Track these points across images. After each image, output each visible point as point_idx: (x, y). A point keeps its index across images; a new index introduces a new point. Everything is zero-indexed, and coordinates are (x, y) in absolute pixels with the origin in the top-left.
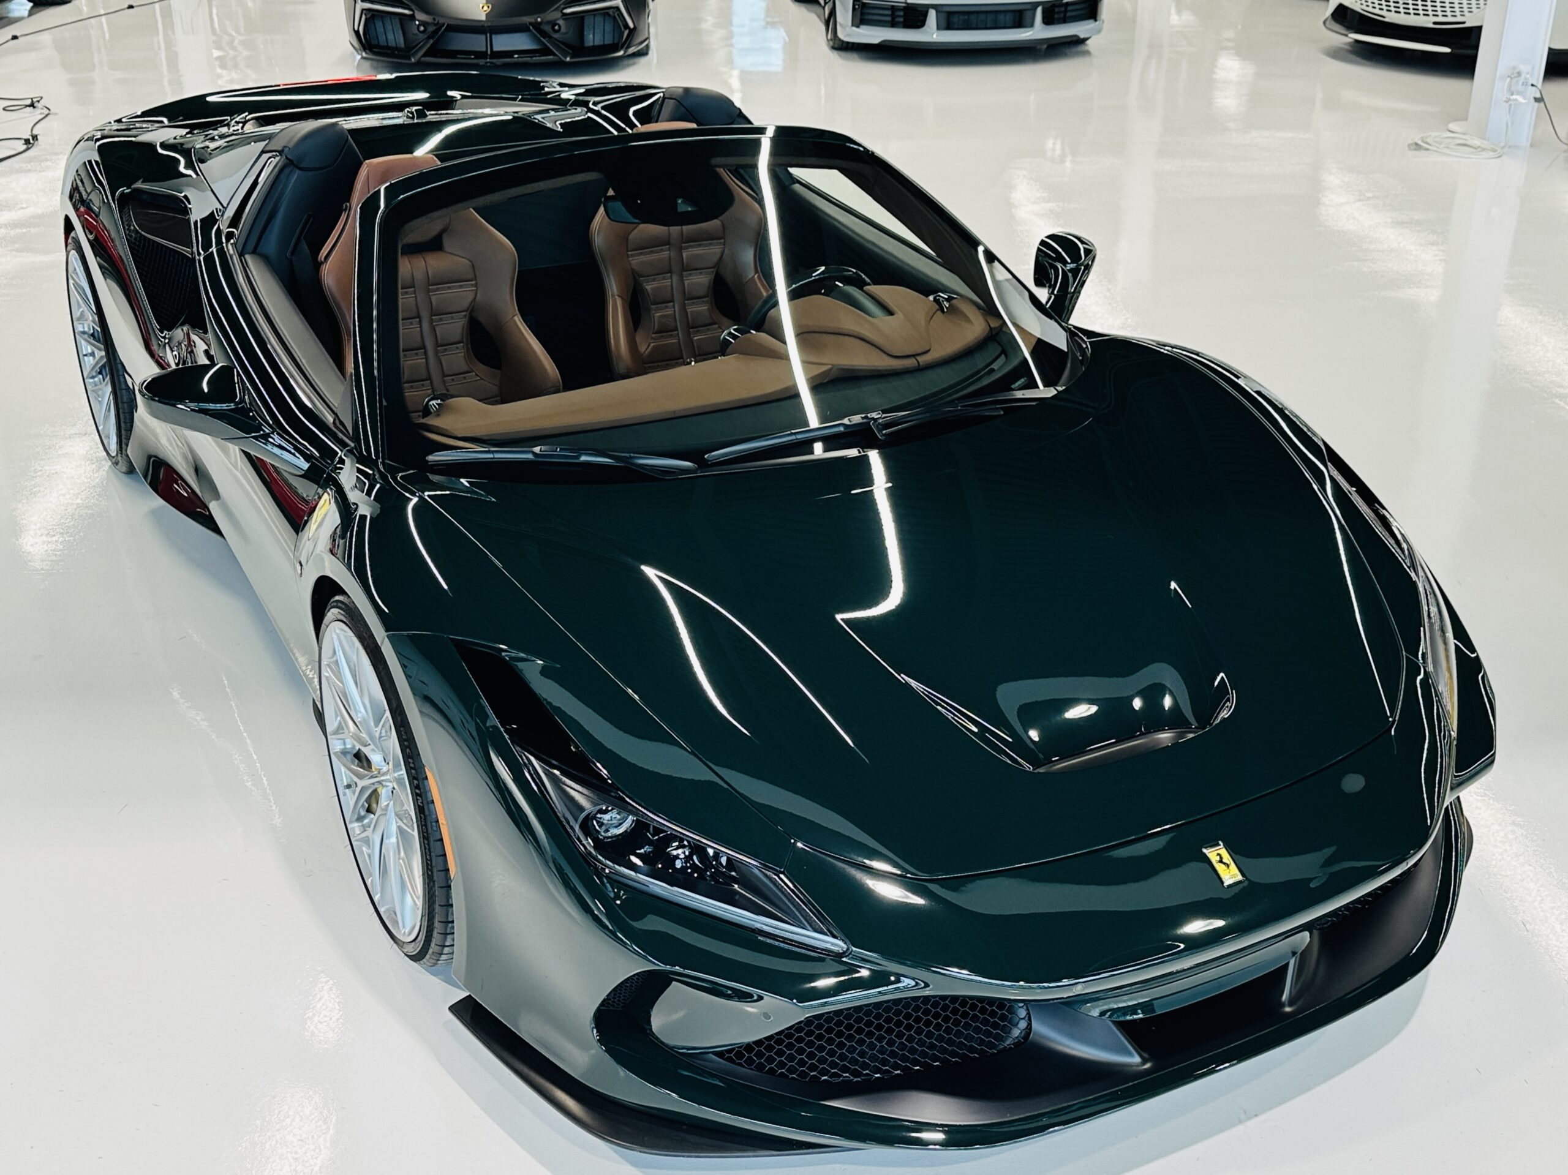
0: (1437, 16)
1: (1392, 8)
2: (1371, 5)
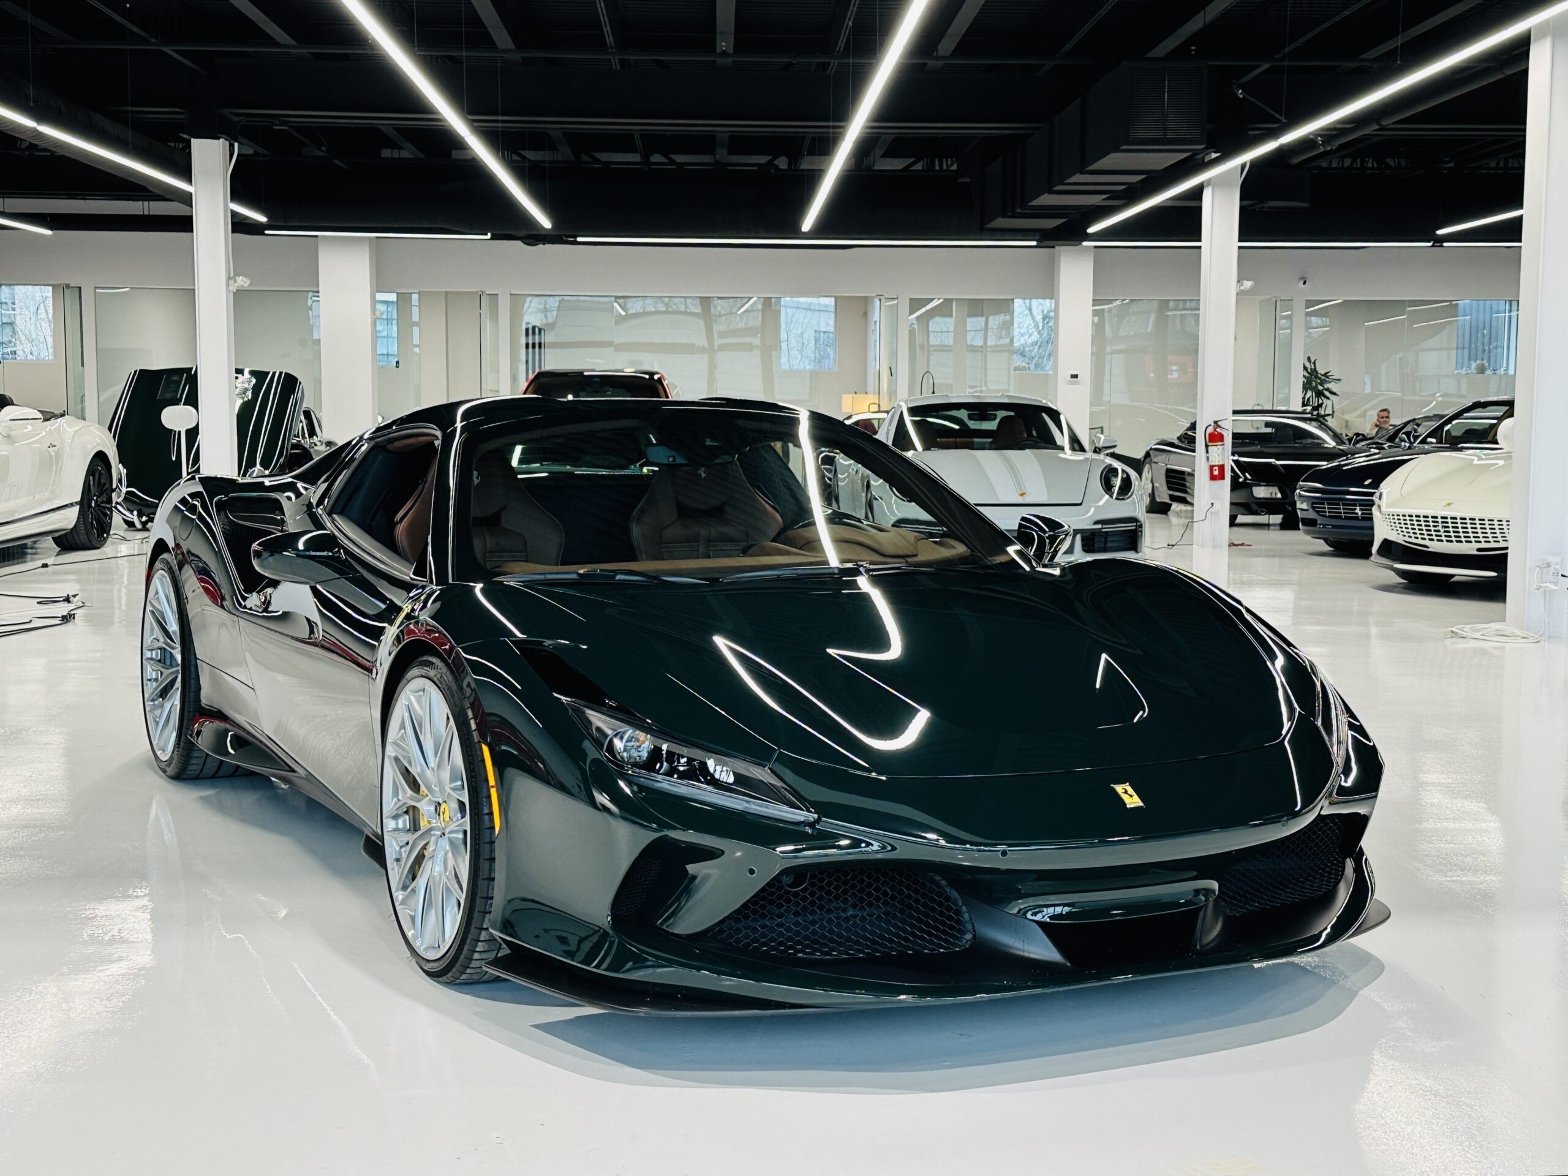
0: (1480, 542)
1: (1434, 537)
2: (1413, 536)
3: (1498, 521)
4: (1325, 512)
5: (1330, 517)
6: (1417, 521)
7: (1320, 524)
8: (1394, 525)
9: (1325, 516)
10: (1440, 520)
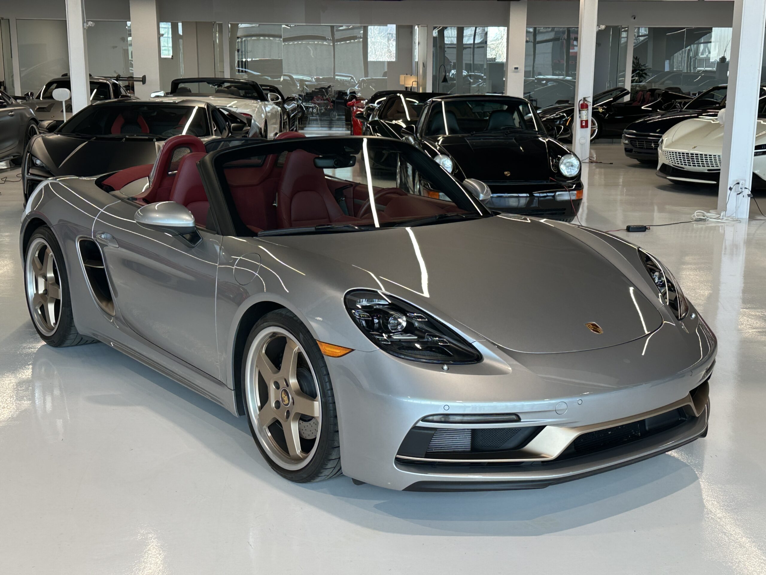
0: (709, 166)
1: (687, 164)
2: (677, 163)
3: (718, 156)
4: (637, 145)
5: (639, 148)
6: (679, 155)
7: (634, 151)
8: (668, 157)
9: (637, 147)
10: (690, 155)
